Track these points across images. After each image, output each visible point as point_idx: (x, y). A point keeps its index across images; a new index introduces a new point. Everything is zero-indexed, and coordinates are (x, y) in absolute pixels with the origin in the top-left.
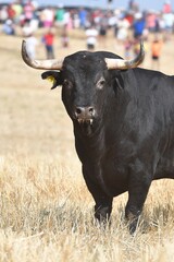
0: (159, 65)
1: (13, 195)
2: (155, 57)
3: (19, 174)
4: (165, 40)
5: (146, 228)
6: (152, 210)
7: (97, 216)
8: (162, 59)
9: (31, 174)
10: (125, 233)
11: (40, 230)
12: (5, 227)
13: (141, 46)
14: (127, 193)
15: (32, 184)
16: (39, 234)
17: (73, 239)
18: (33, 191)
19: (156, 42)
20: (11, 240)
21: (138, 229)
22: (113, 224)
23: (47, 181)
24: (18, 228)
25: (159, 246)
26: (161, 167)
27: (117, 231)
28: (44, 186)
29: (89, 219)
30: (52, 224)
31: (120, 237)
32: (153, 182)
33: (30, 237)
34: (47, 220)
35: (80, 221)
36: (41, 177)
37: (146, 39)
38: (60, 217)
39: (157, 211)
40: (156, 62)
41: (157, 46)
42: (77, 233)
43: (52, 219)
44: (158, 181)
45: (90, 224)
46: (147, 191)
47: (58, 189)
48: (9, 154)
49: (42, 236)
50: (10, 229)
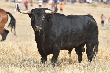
0: (62, 12)
1: (14, 55)
2: (61, 10)
3: (16, 48)
4: (65, 4)
5: (58, 65)
6: (60, 60)
7: (42, 61)
8: (64, 10)
9: (20, 48)
10: (51, 67)
11: (23, 66)
12: (11, 65)
13: (57, 6)
14: (52, 54)
15: (21, 51)
16: (23, 67)
17: (34, 69)
18: (21, 53)
19: (62, 4)
20: (13, 69)
21: (55, 66)
22: (47, 64)
23: (25, 50)
24: (16, 66)
25: (62, 71)
26: (63, 45)
27: (49, 66)
28: (24, 52)
29: (39, 62)
30: (27, 64)
31: (50, 68)
32: (61, 51)
33: (20, 68)
34: (26, 63)
35: (36, 63)
36: (24, 49)
37: (58, 4)
38: (30, 62)
39: (62, 60)
40: (62, 11)
41: (62, 6)
42: (36, 67)
43: (27, 62)
44: (62, 50)
45: (40, 64)
46: (59, 53)
47: (29, 53)
48: (13, 41)
49: (24, 68)
50: (13, 66)
